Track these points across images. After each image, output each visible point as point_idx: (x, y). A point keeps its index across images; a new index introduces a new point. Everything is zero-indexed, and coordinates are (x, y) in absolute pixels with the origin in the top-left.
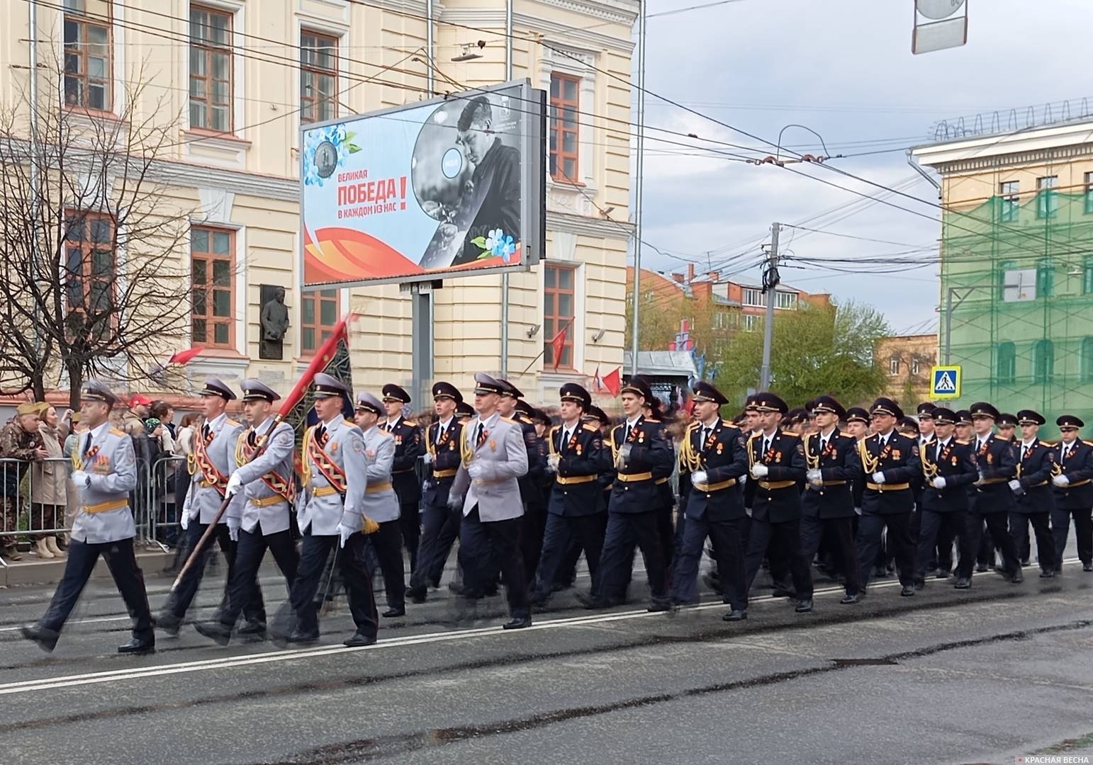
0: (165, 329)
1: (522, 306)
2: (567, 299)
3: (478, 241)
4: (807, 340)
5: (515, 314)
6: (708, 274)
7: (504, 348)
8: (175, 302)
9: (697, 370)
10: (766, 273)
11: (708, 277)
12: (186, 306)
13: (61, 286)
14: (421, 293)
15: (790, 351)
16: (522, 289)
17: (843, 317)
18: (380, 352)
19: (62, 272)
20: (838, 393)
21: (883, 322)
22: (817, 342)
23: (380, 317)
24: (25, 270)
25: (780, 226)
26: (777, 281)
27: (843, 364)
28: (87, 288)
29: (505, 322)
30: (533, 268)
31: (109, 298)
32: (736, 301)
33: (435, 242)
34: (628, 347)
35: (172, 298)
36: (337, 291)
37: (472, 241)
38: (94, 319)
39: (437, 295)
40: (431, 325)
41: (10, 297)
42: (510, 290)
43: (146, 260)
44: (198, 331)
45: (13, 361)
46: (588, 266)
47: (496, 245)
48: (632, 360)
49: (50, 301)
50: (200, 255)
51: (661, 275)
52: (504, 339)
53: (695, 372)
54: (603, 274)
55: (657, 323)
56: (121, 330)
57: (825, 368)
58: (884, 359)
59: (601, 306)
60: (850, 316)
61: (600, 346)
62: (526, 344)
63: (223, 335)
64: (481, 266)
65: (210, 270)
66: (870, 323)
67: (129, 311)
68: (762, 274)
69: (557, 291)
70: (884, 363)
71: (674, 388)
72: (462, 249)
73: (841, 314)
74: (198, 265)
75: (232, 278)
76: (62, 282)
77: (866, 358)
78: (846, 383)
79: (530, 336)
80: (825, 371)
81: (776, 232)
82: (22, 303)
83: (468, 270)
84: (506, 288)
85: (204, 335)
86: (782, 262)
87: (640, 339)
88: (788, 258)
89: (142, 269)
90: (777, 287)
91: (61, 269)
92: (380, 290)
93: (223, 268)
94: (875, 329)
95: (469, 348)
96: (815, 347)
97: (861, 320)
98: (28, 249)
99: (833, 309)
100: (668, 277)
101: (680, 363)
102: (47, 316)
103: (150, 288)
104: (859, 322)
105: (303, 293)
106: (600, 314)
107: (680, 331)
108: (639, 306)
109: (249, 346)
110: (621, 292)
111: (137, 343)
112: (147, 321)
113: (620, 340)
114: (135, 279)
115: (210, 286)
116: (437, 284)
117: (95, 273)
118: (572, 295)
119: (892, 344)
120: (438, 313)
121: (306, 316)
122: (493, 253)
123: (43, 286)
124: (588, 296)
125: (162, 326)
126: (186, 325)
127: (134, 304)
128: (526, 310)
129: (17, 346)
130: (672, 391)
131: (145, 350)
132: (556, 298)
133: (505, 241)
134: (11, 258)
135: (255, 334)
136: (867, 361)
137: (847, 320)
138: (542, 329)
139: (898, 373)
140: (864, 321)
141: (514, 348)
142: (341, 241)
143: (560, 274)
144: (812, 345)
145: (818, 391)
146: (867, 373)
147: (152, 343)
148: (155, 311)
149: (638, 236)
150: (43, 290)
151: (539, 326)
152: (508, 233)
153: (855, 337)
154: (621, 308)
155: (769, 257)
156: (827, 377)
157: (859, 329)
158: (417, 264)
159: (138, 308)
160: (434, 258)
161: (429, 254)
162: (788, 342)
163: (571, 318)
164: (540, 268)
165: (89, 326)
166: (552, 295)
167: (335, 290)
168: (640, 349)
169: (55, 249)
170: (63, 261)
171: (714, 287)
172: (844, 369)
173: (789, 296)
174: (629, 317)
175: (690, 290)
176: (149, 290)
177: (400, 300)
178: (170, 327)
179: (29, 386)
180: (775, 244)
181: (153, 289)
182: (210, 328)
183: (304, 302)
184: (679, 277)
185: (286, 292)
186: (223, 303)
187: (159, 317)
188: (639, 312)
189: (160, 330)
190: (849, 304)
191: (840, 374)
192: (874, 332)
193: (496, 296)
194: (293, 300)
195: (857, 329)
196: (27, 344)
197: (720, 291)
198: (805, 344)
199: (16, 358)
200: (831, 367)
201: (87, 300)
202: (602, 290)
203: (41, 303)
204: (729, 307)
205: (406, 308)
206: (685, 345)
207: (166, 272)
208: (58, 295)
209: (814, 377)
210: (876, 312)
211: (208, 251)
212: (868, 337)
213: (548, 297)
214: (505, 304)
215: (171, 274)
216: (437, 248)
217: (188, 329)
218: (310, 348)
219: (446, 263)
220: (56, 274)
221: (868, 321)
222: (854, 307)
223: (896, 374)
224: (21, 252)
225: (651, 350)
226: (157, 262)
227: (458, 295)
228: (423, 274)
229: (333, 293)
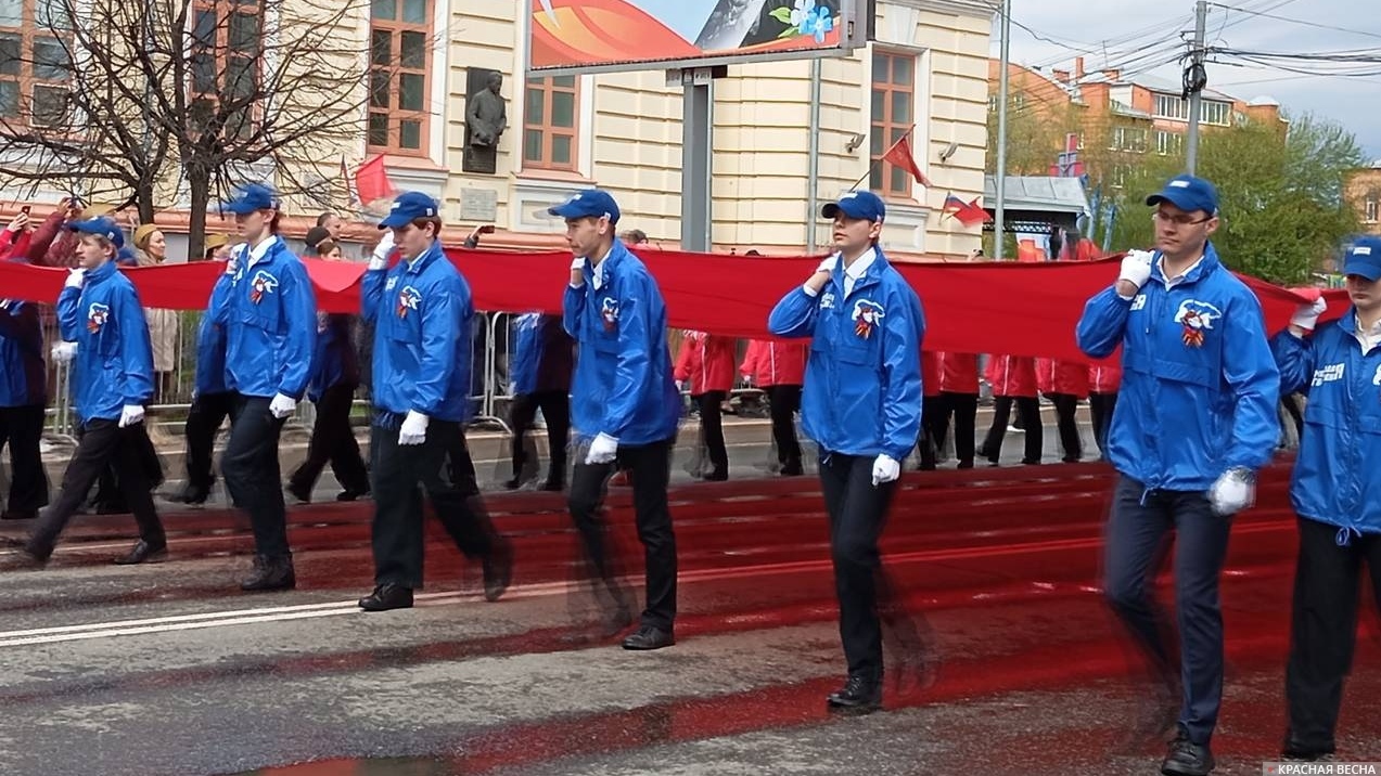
0: (330, 124)
1: (839, 107)
2: (903, 101)
3: (780, 13)
4: (1245, 168)
5: (829, 118)
6: (1103, 71)
7: (814, 166)
8: (344, 89)
9: (1090, 205)
10: (1187, 72)
11: (1104, 75)
12: (361, 92)
13: (185, 61)
14: (696, 83)
15: (1222, 184)
16: (840, 84)
17: (1296, 138)
18: (636, 166)
19: (187, 41)
20: (1292, 245)
21: (1355, 147)
22: (1261, 170)
23: (636, 117)
24: (134, 37)
25: (1208, 6)
26: (1204, 82)
27: (1297, 203)
28: (221, 64)
29: (815, 129)
30: (857, 53)
31: (254, 79)
32: (1142, 110)
33: (719, 14)
34: (990, 169)
35: (342, 81)
36: (577, 78)
37: (771, 14)
38: (228, 109)
39: (719, 88)
40: (709, 131)
41: (112, 75)
42: (822, 85)
43: (308, 27)
44: (377, 130)
45: (112, 165)
46: (934, 54)
47: (805, 19)
48: (996, 188)
49: (169, 79)
50: (383, 24)
51: (1035, 71)
52: (814, 154)
53: (1086, 207)
54: (955, 64)
55: (1031, 138)
56: (267, 125)
57: (1272, 209)
58: (1357, 198)
59: (952, 111)
60: (1306, 133)
61: (950, 167)
62: (844, 161)
63: (411, 136)
64: (783, 48)
65: (396, 44)
66: (1336, 146)
67: (281, 97)
68: (1182, 73)
69: (889, 87)
70: (1356, 203)
71: (1056, 230)
72: (758, 24)
73: (1295, 132)
74: (379, 38)
75: (427, 56)
76: (187, 55)
77: (1331, 197)
78: (1302, 231)
79: (850, 150)
80: (1272, 213)
81: (1202, 14)
82: (129, 84)
83: (763, 53)
84: (817, 80)
85: (385, 134)
86: (1210, 57)
87: (1007, 159)
88: (1220, 51)
89: (300, 40)
90: (1204, 93)
91: (185, 36)
92: (638, 78)
93: (415, 43)
94: (1344, 156)
95: (762, 164)
96: (1257, 179)
97: (1323, 143)
98: (141, 8)
99: (1281, 127)
100: (1047, 73)
101: (1065, 194)
102: (163, 102)
103: (312, 66)
104: (1320, 144)
105: (528, 81)
106: (952, 121)
107: (1065, 150)
108: (1007, 114)
109: (448, 152)
110: (981, 91)
111: (290, 143)
112: (306, 112)
113: (979, 159)
114: (291, 53)
115: (396, 67)
116: (720, 72)
117: (234, 45)
118: (911, 94)
119: (1369, 178)
120: (719, 114)
121: (532, 112)
122: (800, 29)
123: (159, 59)
124: (934, 96)
125: (325, 119)
126: (359, 119)
127: (288, 88)
128: (845, 112)
129: (117, 143)
130: (1053, 234)
131: (300, 153)
132: (888, 98)
133: (819, 14)
134: (116, 19)
135: (458, 137)
136: (1333, 201)
137: (1303, 141)
138: (867, 140)
139: (1376, 219)
140: (1328, 143)
141: (828, 167)
142: (584, 9)
143: (895, 63)
144: (1253, 175)
145: (1262, 241)
146: (1332, 217)
147: (311, 143)
148: (317, 99)
149: (1006, 14)
150: (159, 66)
151: (864, 136)
152: (822, 2)
153: (1316, 164)
154: (981, 114)
155: (1192, 49)
156: (1276, 221)
157: (1321, 154)
158: (692, 43)
159: (294, 93)
160: (718, 35)
161: (711, 29)
162: (1219, 170)
163: (909, 127)
164: (865, 54)
165: (223, 117)
166: (883, 92)
167: (574, 76)
168: (1006, 174)
169: (178, 10)
170: (189, 26)
171: (1112, 91)
172: (1300, 211)
173: (1219, 106)
174: (991, 126)
175: (1079, 93)
176: (310, 69)
177: (666, 94)
178: (338, 121)
179: (132, 201)
180: (1201, 30)
181: (317, 67)
182: (394, 124)
183: (528, 92)
184: (1062, 75)
185: (504, 78)
186: (414, 92)
187: (323, 107)
188: (1006, 122)
189: (323, 125)
190: (1306, 118)
191: (1294, 217)
192: (1341, 160)
193: (802, 91)
194: (514, 91)
195: (1318, 154)
196: (132, 141)
197: (1122, 97)
198: (1242, 173)
199: (116, 160)
200: (1281, 209)
201: (221, 80)
202: (954, 87)
203: (155, 83)
204: (1134, 119)
205: (674, 107)
206: (1072, 171)
207: (336, 45)
208: (179, 73)
209: (1256, 221)
210: (1344, 131)
211: (394, 19)
212: (1334, 166)
213: (877, 96)
214: (816, 104)
215: (343, 48)
216: (721, 21)
217: (363, 125)
218: (536, 159)
219: (733, 43)
220: (178, 42)
221: (1334, 142)
222: (1313, 123)
223: (1373, 221)
224: (131, 12)
225: (1023, 175)
226: (323, 31)
227: (749, 89)
228: (700, 57)
229: (570, 81)
